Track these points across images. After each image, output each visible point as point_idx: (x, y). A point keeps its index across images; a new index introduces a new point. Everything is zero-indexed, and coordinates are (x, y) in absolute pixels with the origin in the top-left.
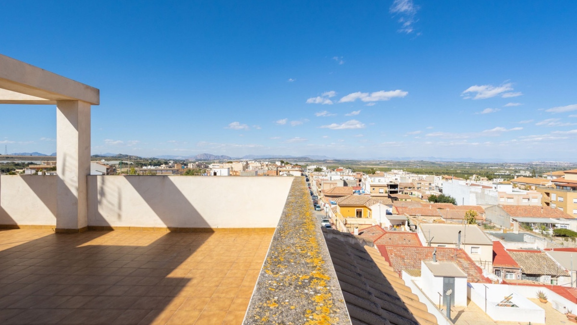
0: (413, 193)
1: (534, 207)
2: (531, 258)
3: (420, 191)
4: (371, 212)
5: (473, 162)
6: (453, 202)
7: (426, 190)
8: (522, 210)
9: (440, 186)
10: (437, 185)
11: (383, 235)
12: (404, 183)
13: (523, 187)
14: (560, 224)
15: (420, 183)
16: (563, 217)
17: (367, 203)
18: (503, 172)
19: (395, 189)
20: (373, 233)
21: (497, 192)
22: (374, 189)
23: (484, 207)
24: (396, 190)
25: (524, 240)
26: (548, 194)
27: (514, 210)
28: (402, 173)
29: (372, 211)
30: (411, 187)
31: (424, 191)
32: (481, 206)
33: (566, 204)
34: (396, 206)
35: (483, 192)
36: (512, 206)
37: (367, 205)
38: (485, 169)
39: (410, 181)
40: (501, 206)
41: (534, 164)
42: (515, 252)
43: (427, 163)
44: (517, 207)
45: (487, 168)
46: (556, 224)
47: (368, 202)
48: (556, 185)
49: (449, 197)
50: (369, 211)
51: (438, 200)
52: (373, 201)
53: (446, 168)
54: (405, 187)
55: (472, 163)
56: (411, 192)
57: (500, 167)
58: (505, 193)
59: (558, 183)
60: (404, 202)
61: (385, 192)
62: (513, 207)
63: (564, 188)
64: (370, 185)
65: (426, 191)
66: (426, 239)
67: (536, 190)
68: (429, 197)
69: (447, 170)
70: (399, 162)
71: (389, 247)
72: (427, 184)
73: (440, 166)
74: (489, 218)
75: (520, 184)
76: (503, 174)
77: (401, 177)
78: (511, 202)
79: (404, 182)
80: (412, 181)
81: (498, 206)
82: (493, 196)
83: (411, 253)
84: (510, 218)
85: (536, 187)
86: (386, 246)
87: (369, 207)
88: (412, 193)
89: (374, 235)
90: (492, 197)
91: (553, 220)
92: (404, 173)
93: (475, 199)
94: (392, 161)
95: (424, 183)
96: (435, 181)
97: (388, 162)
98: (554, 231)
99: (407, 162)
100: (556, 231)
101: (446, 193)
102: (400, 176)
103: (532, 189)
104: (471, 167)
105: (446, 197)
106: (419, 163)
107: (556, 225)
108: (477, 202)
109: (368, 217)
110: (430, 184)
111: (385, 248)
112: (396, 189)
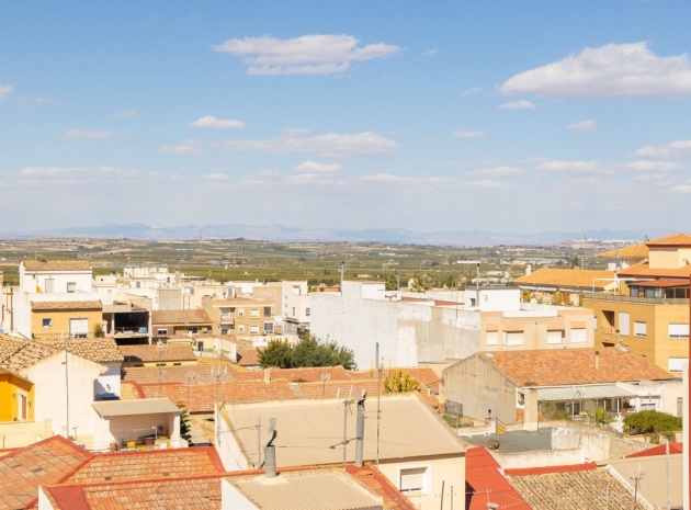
0: (205, 346)
1: (577, 352)
2: (570, 490)
3: (232, 338)
4: (32, 396)
5: (408, 242)
6: (345, 361)
7: (254, 334)
8: (547, 364)
9: (302, 318)
10: (290, 316)
11: (78, 468)
12: (171, 313)
13: (548, 297)
14: (640, 397)
15: (233, 310)
16: (646, 377)
17: (13, 359)
18: (494, 277)
19: (136, 330)
20: (35, 467)
21: (478, 314)
22: (46, 322)
23: (438, 370)
24: (140, 334)
25: (553, 445)
26: (610, 316)
27: (526, 364)
28: (165, 276)
29: (37, 389)
30: (200, 328)
31: (247, 338)
32: (431, 366)
33: (653, 342)
34: (139, 382)
35: (438, 320)
36: (519, 354)
37: (12, 366)
38: (444, 268)
39: (195, 303)
40: (489, 355)
41: (574, 247)
42: (527, 478)
43: (259, 250)
44: (535, 354)
45: (450, 263)
46: (631, 398)
47: (20, 354)
48: (630, 286)
49: (333, 347)
50: (20, 391)
51: (294, 359)
52: (39, 350)
53: (322, 265)
54: (176, 328)
55: (405, 246)
56: (198, 340)
57: (485, 261)
58: (500, 313)
59: (634, 279)
60: (170, 369)
61: (93, 331)
62: (523, 357)
63: (649, 292)
64: (32, 303)
65: (254, 339)
66: (247, 457)
67: (580, 305)
68: (262, 350)
69: (326, 273)
70: (155, 244)
71: (99, 488)
72: (256, 313)
73: (303, 260)
74: (455, 399)
75: (540, 291)
76: (496, 280)
77: (160, 290)
78: (516, 343)
79: (172, 308)
80: (204, 304)
81: (481, 356)
82: (467, 328)
83: (189, 501)
84: (513, 392)
85: (582, 297)
86: (86, 489)
87: (23, 373)
88: (201, 344)
89: (42, 473)
90: (463, 331)
91: (622, 389)
92: (172, 277)
93: (413, 347)
94: (125, 243)
95: (246, 309)
96: (284, 301)
97: (111, 243)
98: (625, 421)
99: (185, 246)
100: (632, 422)
101: (322, 334)
102: (156, 285)
103: (571, 305)
104: (401, 260)
105: (321, 347)
106: (230, 249)
107: (632, 402)
108: (420, 354)
109: (20, 417)
110: (267, 311)
111: (83, 493)
112: (142, 329)
